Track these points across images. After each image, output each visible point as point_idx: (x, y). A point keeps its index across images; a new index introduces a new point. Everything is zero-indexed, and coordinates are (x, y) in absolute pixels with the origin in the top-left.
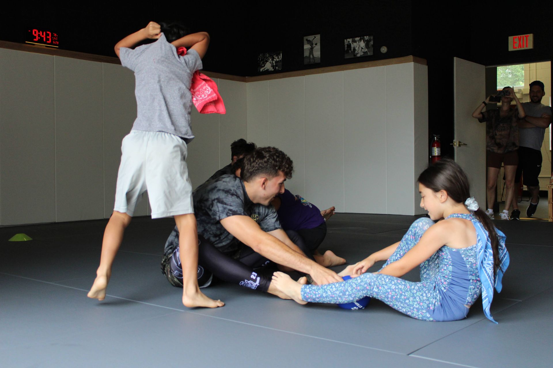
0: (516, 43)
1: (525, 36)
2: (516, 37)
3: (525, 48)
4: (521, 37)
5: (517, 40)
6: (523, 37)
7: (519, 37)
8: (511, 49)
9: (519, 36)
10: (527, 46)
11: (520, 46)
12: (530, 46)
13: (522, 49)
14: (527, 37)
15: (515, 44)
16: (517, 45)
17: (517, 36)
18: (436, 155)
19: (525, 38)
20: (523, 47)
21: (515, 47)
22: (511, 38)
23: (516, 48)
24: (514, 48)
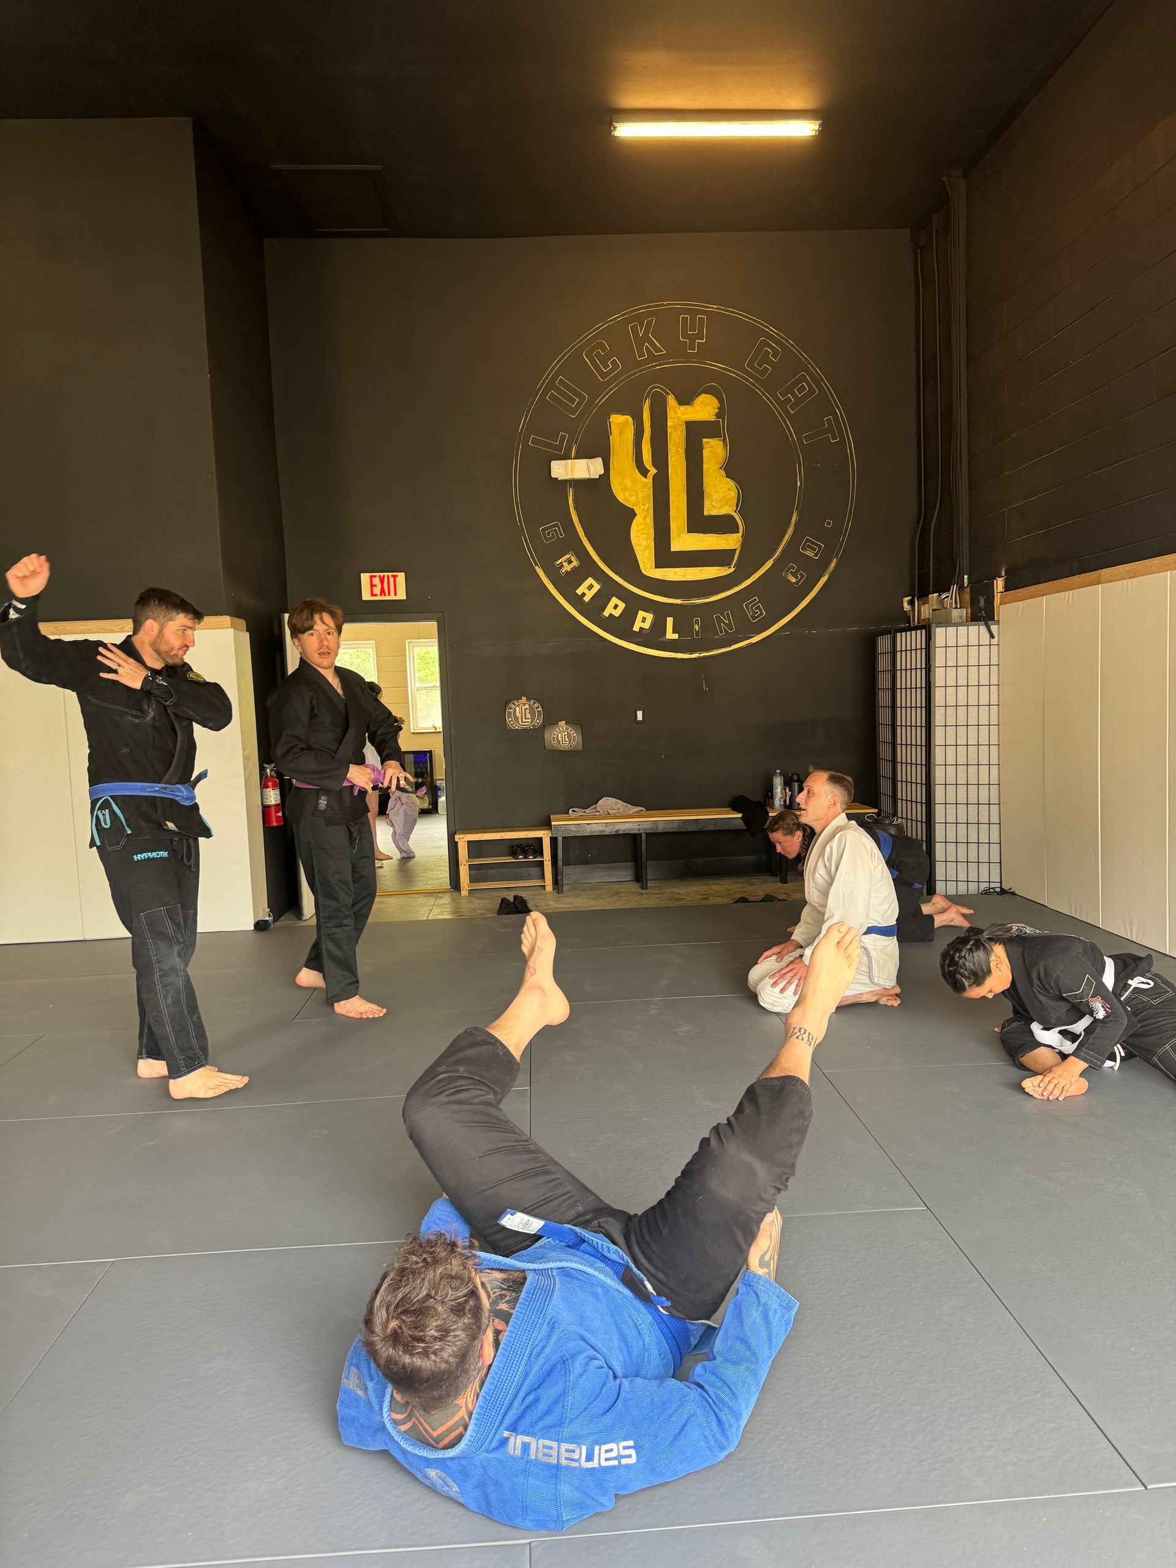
0: (375, 586)
1: (392, 576)
2: (375, 576)
3: (392, 597)
4: (384, 576)
5: (376, 581)
6: (388, 576)
7: (380, 576)
8: (366, 595)
9: (382, 574)
10: (395, 594)
11: (383, 591)
12: (402, 595)
13: (388, 598)
14: (395, 577)
15: (374, 588)
16: (377, 590)
17: (377, 574)
18: (273, 803)
19: (391, 579)
20: (390, 594)
21: (374, 593)
22: (365, 578)
23: (376, 595)
24: (373, 595)
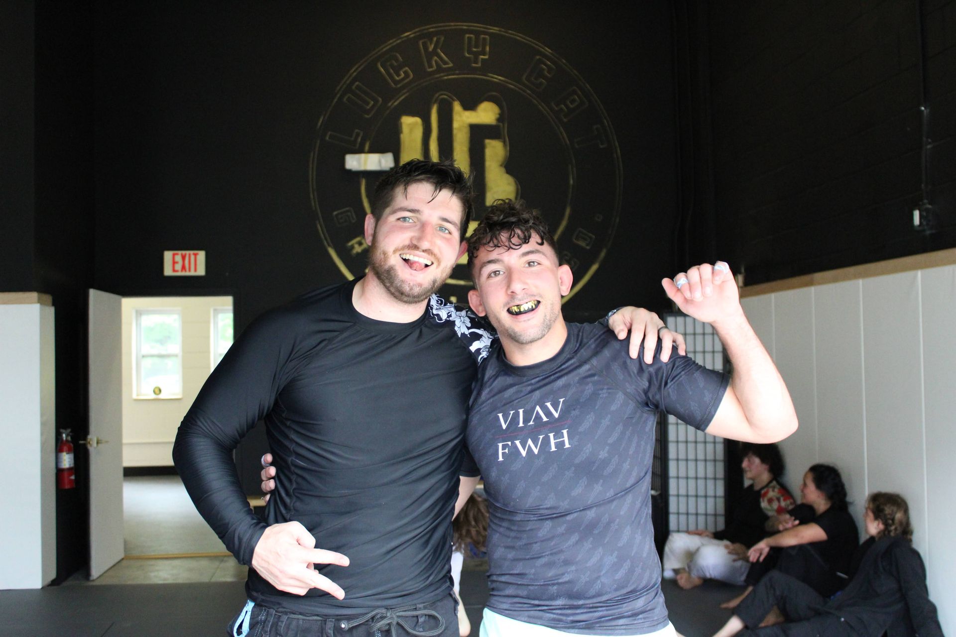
0: (177, 263)
1: (193, 254)
2: (177, 254)
3: (192, 273)
4: (185, 254)
5: (178, 258)
6: (190, 255)
7: (182, 254)
8: (168, 271)
9: (184, 252)
10: (195, 270)
11: (183, 268)
12: (201, 271)
13: (187, 274)
14: (195, 255)
15: (176, 265)
16: (178, 267)
17: (180, 252)
18: (67, 466)
19: (193, 257)
20: (190, 270)
21: (176, 269)
22: (168, 255)
23: (177, 271)
24: (174, 270)
